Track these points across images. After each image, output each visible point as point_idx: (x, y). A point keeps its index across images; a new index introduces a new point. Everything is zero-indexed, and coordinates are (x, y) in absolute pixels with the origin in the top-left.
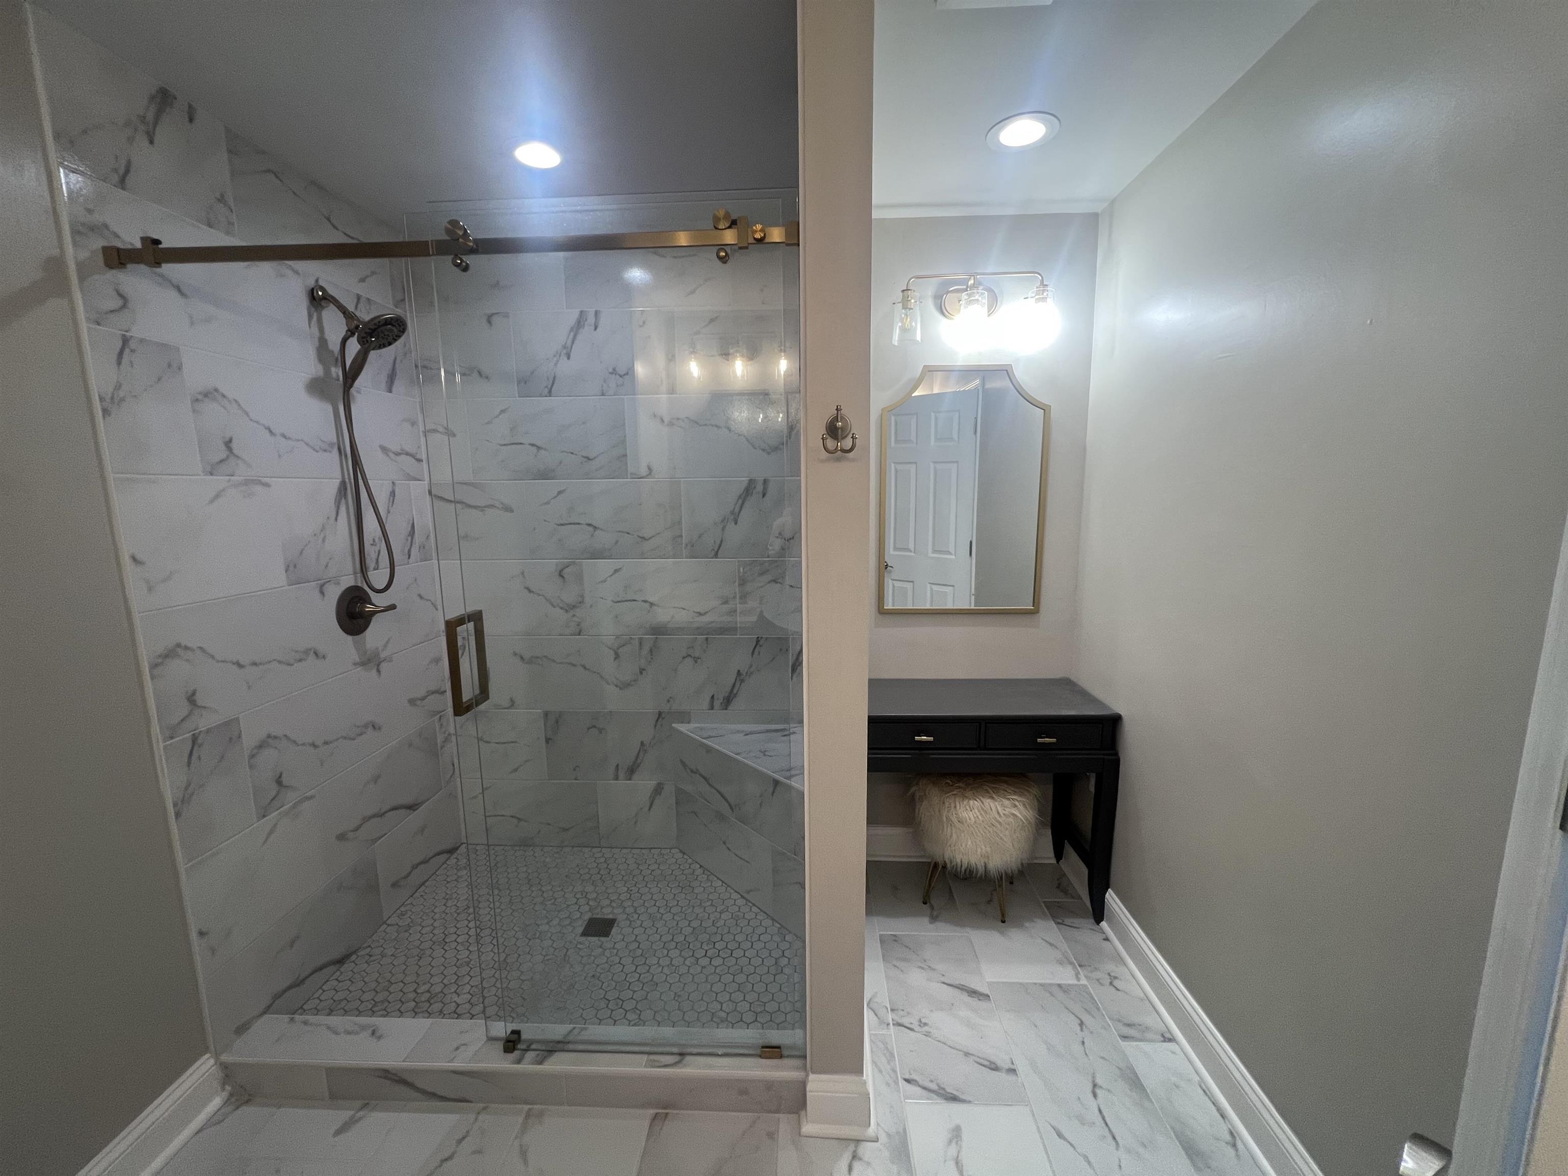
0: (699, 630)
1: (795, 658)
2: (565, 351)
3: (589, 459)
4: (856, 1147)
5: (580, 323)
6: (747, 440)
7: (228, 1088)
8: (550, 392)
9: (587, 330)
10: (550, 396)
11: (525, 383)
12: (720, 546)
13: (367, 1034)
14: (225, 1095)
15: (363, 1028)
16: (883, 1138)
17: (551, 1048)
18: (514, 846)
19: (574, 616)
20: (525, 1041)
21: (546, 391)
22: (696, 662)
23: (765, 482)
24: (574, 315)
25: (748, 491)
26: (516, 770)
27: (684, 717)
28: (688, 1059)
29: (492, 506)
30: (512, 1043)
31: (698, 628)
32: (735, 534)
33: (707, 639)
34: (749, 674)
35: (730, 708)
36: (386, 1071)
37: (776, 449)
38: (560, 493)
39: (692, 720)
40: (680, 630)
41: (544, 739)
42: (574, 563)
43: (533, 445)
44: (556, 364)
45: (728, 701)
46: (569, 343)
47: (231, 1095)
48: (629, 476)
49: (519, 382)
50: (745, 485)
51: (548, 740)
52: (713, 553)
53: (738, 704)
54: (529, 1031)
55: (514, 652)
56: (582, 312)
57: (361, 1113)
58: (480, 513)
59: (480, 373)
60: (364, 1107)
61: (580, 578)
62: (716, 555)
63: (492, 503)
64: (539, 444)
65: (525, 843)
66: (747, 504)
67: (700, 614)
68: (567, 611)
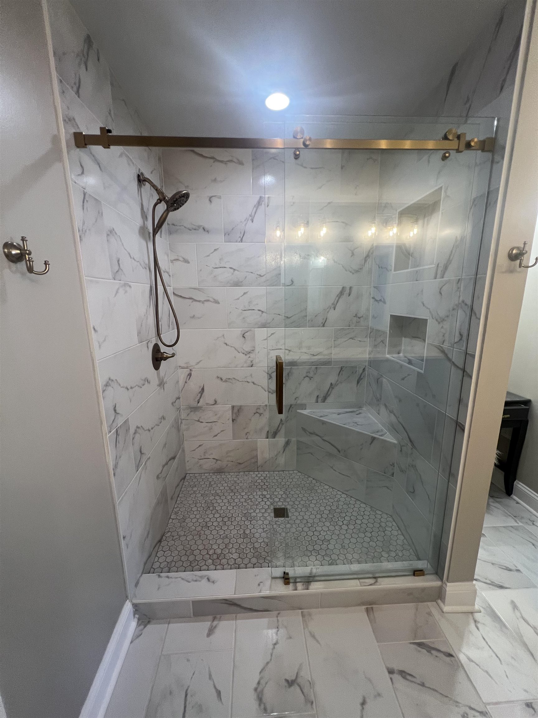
0: (312, 363)
1: (359, 376)
2: (250, 218)
3: (261, 276)
4: (473, 616)
5: (259, 203)
6: (343, 267)
7: (137, 616)
8: (242, 240)
9: (262, 208)
10: (242, 242)
11: (229, 235)
12: (325, 322)
13: (204, 581)
14: (136, 620)
15: (202, 577)
16: (482, 610)
17: (308, 580)
18: (214, 473)
19: (249, 357)
20: (292, 578)
21: (240, 239)
22: (310, 379)
23: (351, 288)
24: (257, 198)
25: (341, 293)
26: (216, 436)
27: (303, 407)
28: (379, 580)
29: (208, 301)
30: (286, 579)
31: (312, 362)
32: (333, 315)
33: (316, 368)
34: (336, 385)
35: (326, 401)
36: (226, 600)
37: (357, 271)
38: (245, 293)
39: (307, 408)
40: (304, 363)
41: (231, 420)
42: (251, 330)
43: (231, 268)
44: (245, 225)
45: (324, 399)
46: (253, 214)
47: (139, 619)
48: (281, 285)
49: (225, 234)
50: (340, 289)
51: (233, 420)
52: (322, 325)
53: (330, 400)
54: (291, 572)
55: (217, 376)
56: (261, 197)
57: (215, 623)
58: (202, 304)
59: (204, 229)
60: (214, 619)
61: (253, 338)
62: (323, 326)
63: (208, 299)
64: (234, 268)
65: (220, 471)
66: (340, 300)
67: (314, 355)
68: (246, 355)
